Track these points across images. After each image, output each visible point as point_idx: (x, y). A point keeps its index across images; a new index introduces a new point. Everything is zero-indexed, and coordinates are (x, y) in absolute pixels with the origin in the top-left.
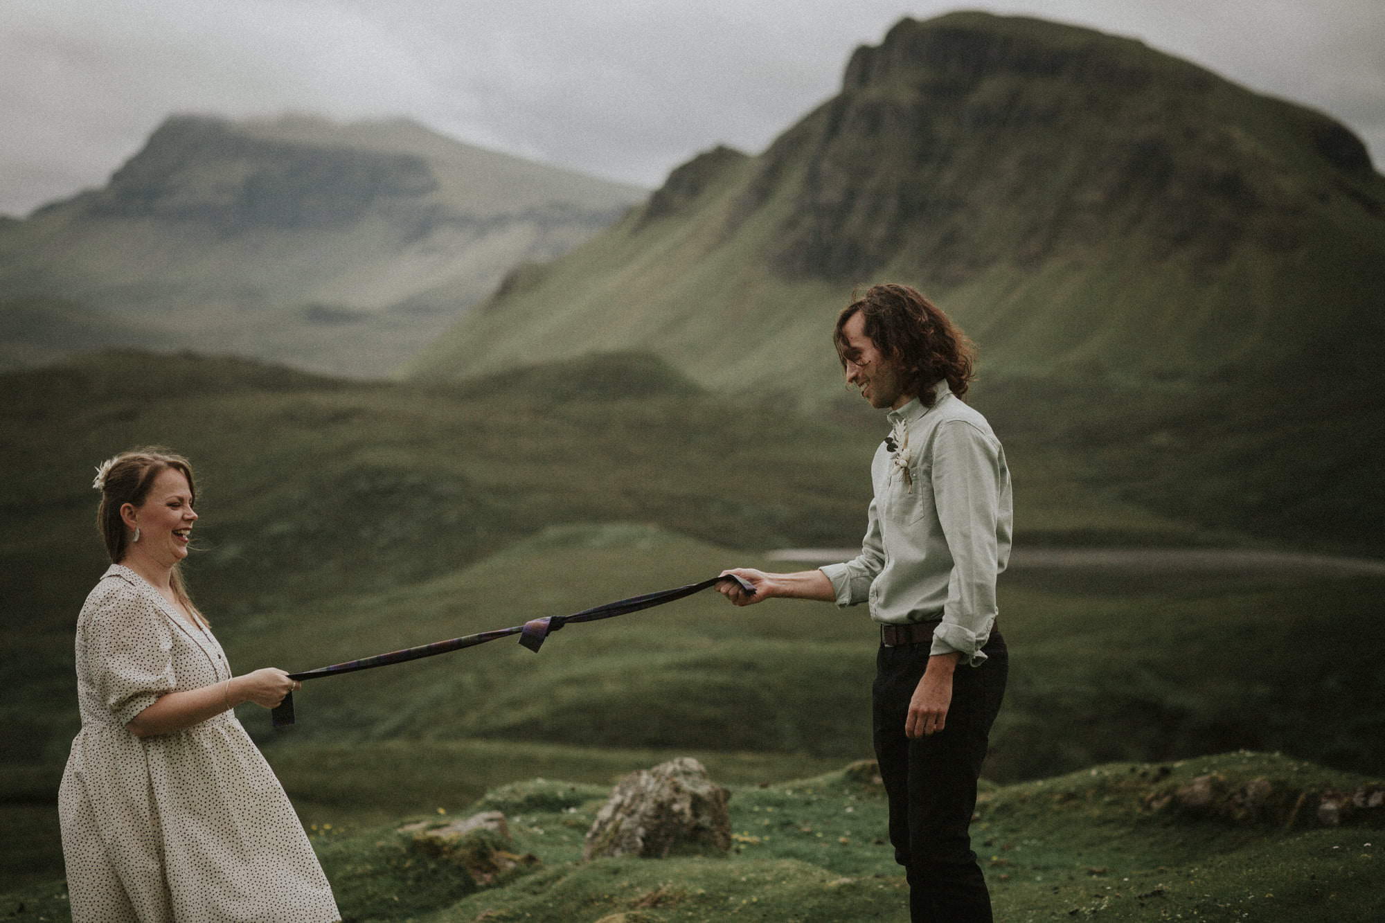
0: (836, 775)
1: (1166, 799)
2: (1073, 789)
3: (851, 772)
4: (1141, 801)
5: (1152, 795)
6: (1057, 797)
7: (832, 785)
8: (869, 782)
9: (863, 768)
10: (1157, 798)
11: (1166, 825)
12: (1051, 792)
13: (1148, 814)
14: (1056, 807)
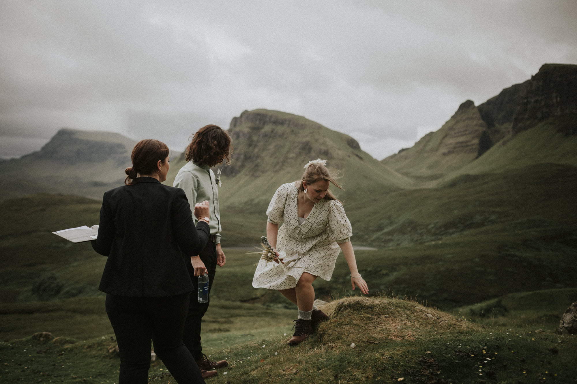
0: (29, 337)
1: (113, 349)
2: (90, 345)
3: (34, 336)
4: (107, 349)
5: (110, 347)
6: (85, 347)
7: (27, 341)
8: (39, 340)
9: (38, 335)
10: (111, 349)
11: (110, 358)
12: (85, 345)
13: (107, 354)
14: (84, 350)
